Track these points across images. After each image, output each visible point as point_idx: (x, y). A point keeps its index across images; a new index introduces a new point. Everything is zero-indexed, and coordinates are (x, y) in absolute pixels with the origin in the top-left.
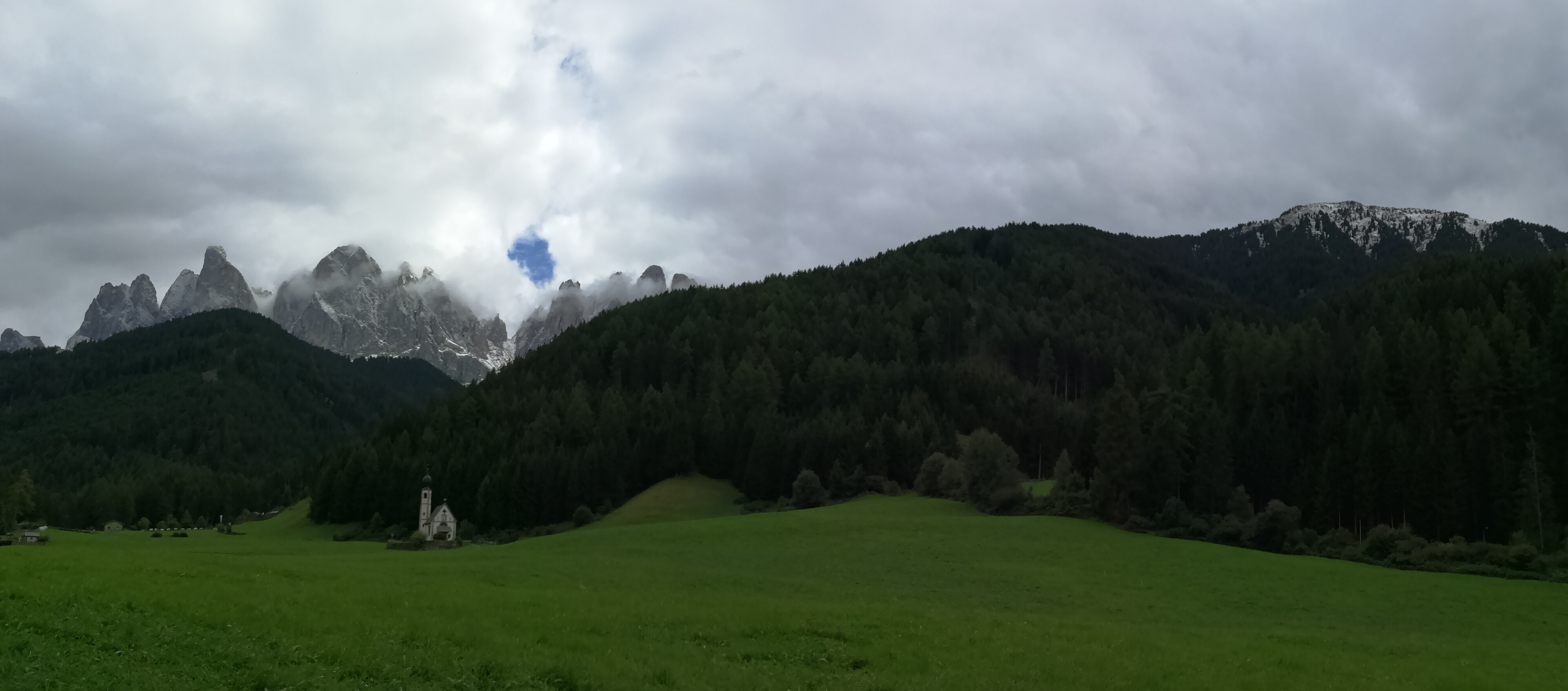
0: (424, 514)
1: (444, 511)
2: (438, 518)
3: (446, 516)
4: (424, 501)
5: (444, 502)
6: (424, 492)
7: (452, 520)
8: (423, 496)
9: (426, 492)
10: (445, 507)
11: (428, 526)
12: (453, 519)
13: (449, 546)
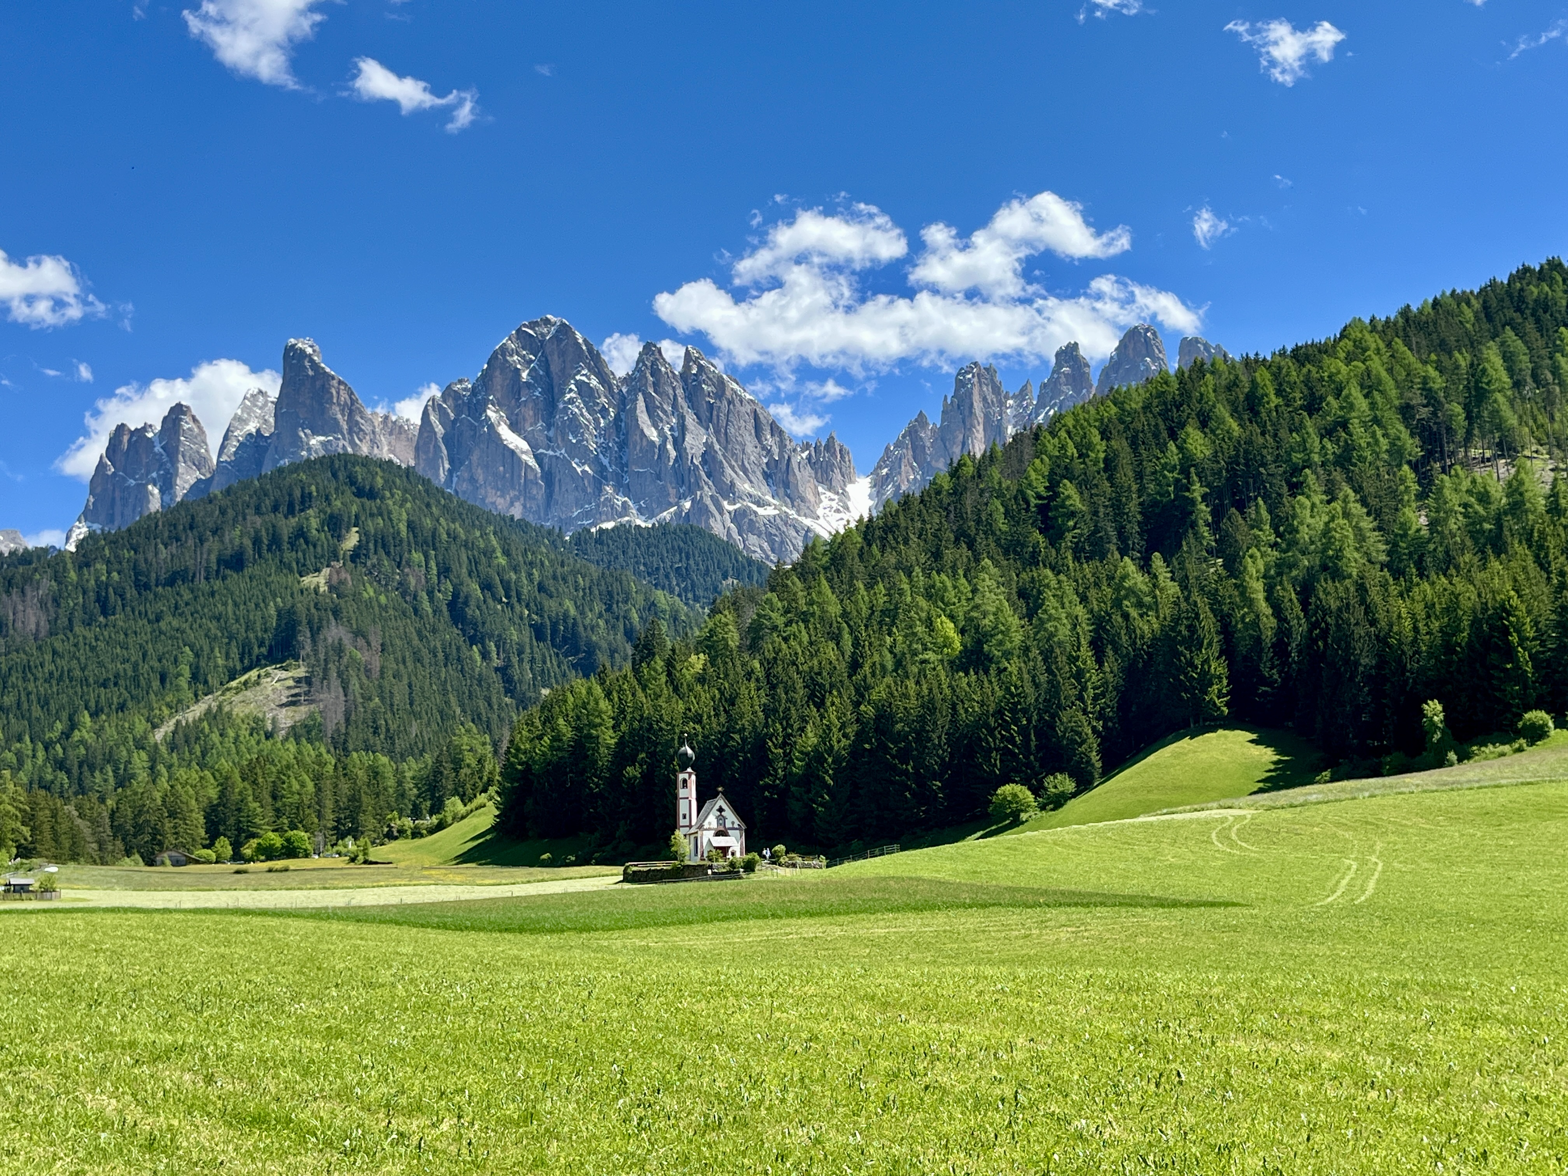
0: (684, 817)
1: (721, 810)
2: (710, 823)
3: (725, 818)
4: (682, 793)
5: (717, 793)
6: (681, 776)
7: (736, 826)
8: (680, 784)
9: (686, 776)
10: (721, 802)
11: (692, 837)
12: (737, 823)
13: (732, 873)
